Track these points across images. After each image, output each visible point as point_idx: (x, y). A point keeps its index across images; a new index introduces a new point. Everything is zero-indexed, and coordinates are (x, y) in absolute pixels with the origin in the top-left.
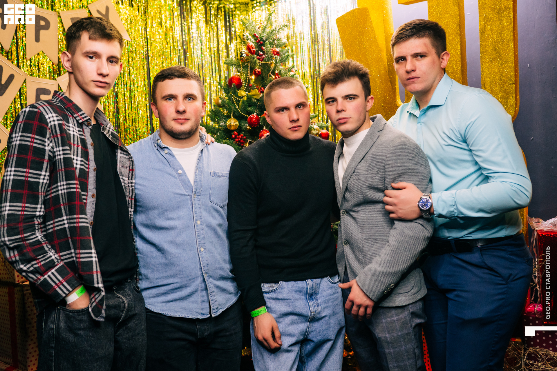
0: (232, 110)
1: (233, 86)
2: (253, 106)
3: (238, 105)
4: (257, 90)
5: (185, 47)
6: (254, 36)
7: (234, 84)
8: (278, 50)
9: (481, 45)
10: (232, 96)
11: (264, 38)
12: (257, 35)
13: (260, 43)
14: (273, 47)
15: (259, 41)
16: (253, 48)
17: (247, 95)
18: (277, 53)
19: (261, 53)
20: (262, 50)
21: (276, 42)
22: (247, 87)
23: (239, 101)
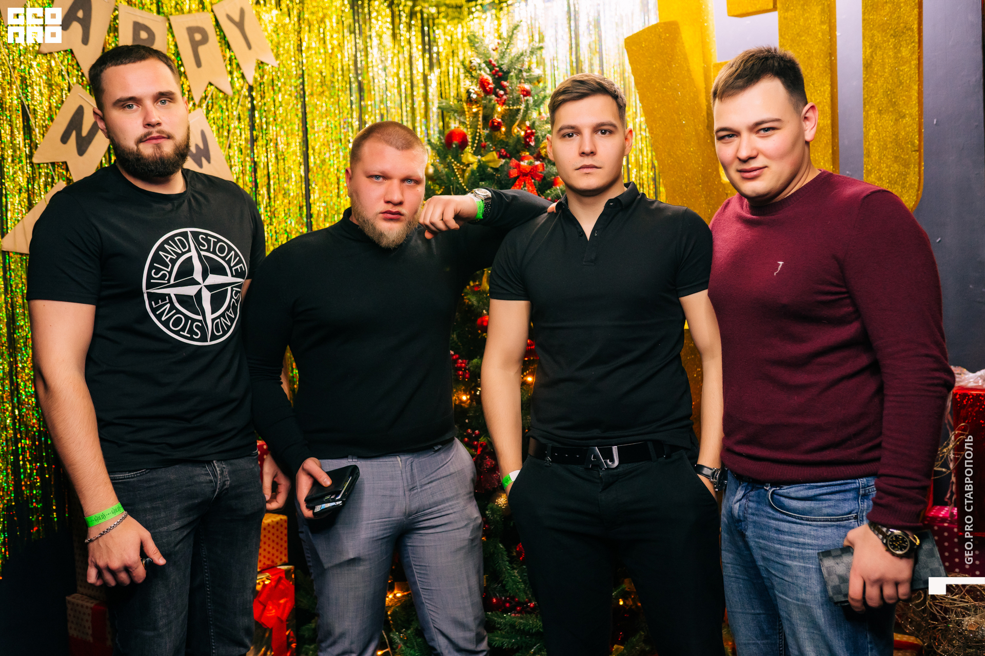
0: (452, 185)
1: (454, 146)
2: (489, 179)
3: (463, 177)
4: (494, 153)
5: (360, 78)
6: (489, 63)
7: (456, 142)
8: (527, 86)
9: (866, 87)
10: (453, 162)
11: (505, 68)
12: (493, 62)
13: (500, 76)
14: (520, 83)
15: (497, 71)
16: (489, 84)
17: (479, 161)
18: (527, 93)
19: (502, 92)
20: (503, 88)
21: (525, 74)
22: (476, 147)
23: (464, 171)
